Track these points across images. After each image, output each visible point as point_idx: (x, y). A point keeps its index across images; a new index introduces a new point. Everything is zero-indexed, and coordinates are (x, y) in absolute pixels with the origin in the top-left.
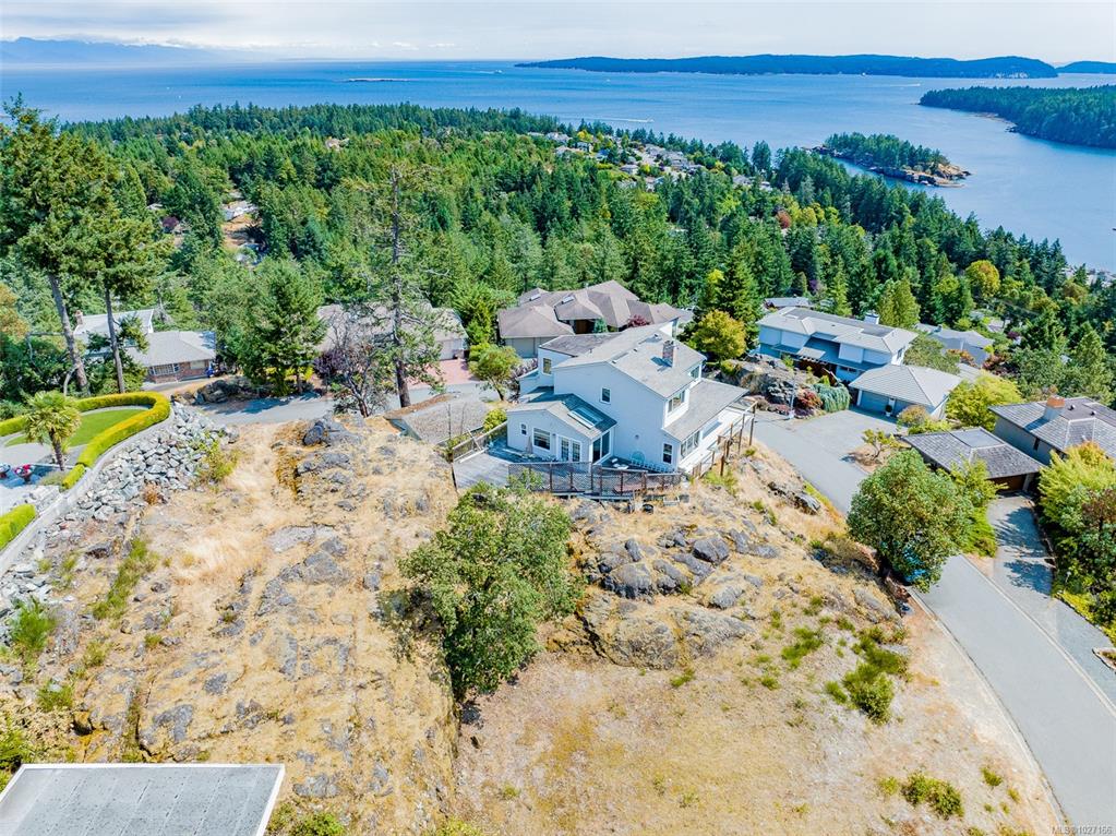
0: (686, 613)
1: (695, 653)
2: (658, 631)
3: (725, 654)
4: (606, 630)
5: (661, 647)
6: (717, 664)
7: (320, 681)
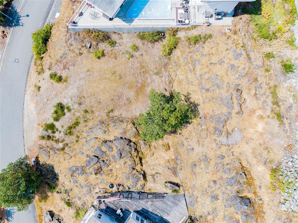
0: (105, 133)
1: (105, 121)
2: (115, 126)
3: (96, 122)
4: (130, 125)
5: (115, 122)
6: (99, 118)
7: (206, 76)
